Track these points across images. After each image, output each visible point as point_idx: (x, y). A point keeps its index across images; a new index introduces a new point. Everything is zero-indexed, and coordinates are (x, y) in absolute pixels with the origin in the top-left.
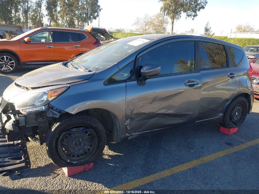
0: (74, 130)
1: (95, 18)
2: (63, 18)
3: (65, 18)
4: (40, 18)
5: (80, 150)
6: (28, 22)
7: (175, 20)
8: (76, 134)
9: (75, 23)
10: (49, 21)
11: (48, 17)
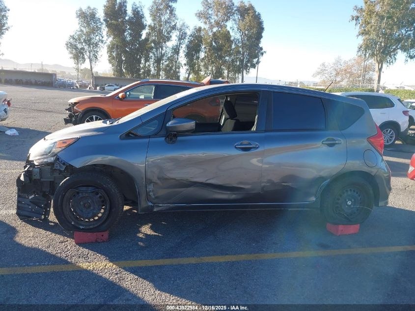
0: (84, 189)
1: (253, 66)
2: (207, 68)
3: (210, 68)
4: (176, 68)
5: (89, 213)
6: (160, 75)
7: (384, 65)
8: (84, 193)
9: (224, 75)
10: (188, 72)
11: (187, 67)
